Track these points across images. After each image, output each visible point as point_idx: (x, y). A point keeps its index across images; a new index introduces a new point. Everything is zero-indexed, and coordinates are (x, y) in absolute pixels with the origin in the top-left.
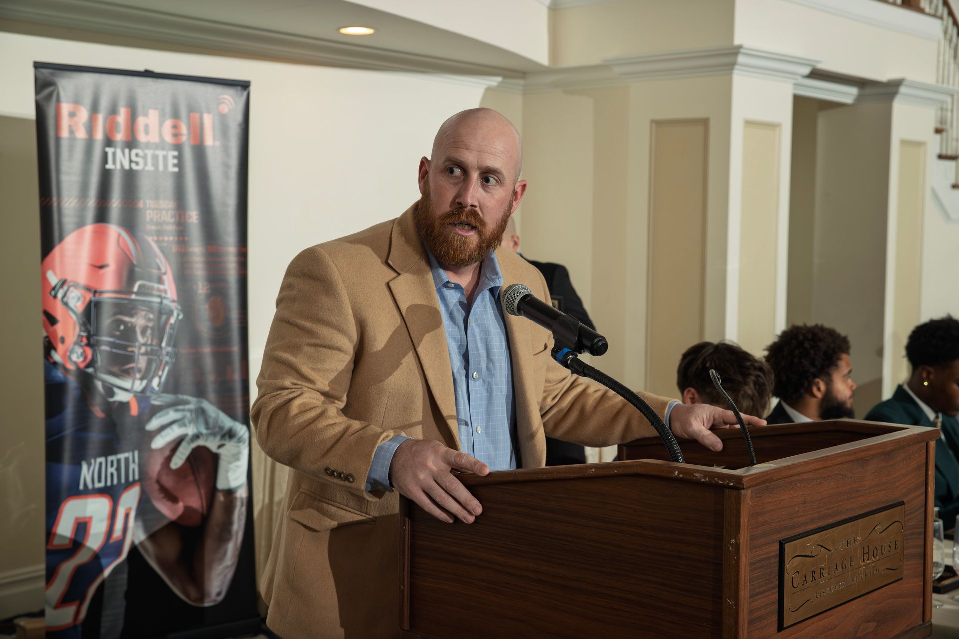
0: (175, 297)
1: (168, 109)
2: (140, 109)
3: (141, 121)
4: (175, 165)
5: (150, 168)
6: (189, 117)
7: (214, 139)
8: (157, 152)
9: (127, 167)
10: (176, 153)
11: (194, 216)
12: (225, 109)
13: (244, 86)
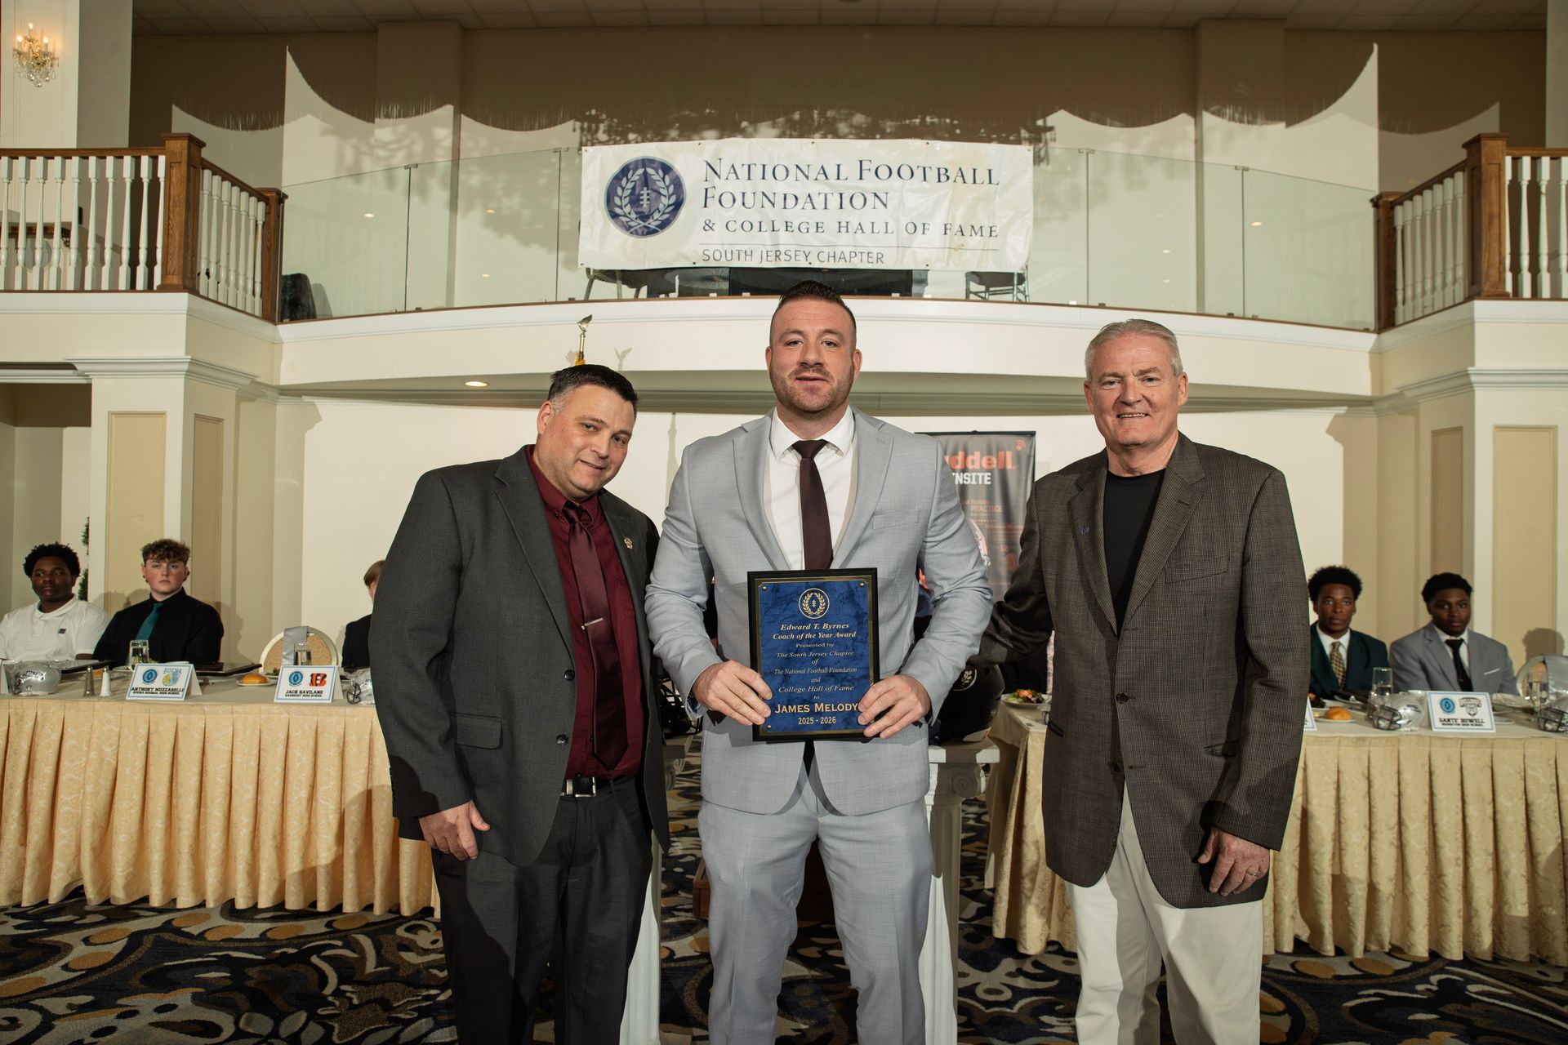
0: (986, 553)
1: (985, 451)
2: (969, 452)
3: (970, 458)
4: (988, 481)
5: (974, 482)
6: (998, 454)
7: (1013, 464)
8: (978, 474)
9: (961, 483)
10: (989, 474)
11: (999, 508)
12: (1019, 448)
13: (1031, 434)
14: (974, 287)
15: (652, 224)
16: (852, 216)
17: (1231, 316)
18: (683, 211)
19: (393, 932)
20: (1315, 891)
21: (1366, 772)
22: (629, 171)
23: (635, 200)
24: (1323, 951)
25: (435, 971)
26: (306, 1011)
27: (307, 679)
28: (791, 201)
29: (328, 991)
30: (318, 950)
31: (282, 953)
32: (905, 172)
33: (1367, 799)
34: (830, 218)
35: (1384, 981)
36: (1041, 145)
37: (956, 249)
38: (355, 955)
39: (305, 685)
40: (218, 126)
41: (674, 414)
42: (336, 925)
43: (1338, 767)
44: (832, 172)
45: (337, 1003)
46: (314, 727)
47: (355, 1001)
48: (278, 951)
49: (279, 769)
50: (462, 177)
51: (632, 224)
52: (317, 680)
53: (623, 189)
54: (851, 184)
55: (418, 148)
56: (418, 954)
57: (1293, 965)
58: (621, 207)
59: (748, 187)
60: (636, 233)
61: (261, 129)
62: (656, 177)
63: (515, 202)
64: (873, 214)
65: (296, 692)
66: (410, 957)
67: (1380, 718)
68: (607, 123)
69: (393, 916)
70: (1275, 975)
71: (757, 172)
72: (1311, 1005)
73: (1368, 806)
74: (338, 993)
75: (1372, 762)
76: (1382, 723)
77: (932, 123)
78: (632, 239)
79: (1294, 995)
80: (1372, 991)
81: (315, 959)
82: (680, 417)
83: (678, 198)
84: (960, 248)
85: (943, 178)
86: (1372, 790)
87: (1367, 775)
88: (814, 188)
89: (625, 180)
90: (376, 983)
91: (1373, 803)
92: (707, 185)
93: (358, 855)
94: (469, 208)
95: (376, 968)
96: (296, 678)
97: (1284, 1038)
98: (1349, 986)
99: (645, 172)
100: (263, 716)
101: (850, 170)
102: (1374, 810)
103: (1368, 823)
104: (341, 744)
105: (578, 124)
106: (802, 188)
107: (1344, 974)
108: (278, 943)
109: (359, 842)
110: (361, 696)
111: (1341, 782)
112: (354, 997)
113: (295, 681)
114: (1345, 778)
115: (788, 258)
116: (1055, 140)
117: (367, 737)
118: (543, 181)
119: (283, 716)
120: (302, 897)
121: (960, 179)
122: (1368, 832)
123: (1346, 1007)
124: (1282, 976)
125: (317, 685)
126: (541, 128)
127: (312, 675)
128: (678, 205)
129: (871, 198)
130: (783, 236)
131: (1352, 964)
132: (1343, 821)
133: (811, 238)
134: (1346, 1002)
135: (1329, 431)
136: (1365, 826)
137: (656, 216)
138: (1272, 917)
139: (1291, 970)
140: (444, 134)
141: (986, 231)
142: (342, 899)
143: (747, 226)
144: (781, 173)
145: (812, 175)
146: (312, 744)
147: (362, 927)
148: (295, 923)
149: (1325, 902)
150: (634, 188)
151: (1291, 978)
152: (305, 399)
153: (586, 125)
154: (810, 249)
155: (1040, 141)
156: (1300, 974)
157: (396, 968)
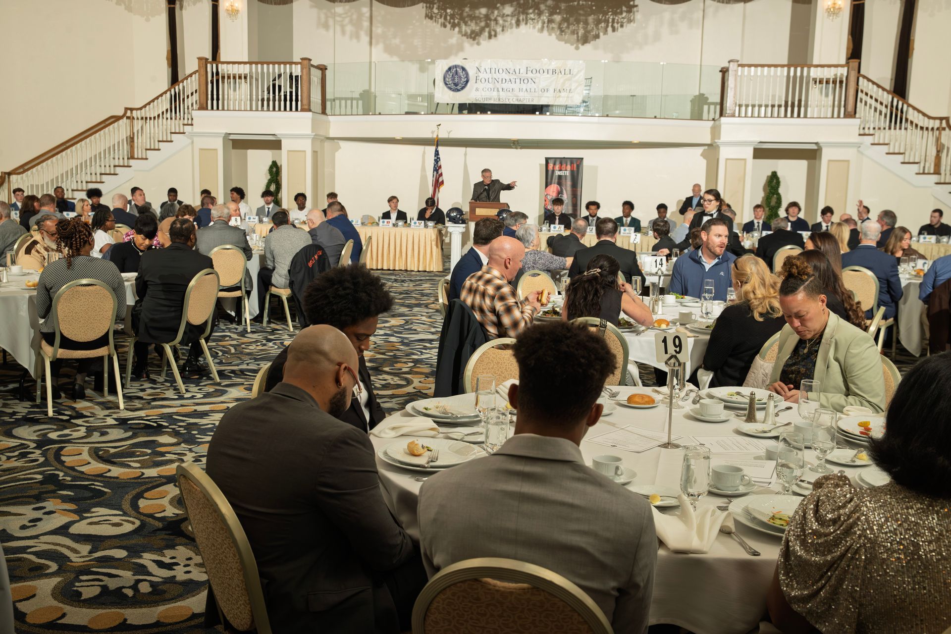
16: (524, 86)
17: (655, 117)
18: (469, 84)
22: (451, 69)
23: (453, 79)
28: (504, 81)
32: (541, 71)
34: (516, 86)
36: (632, 14)
37: (557, 97)
40: (263, 2)
41: (465, 147)
44: (517, 71)
50: (374, 29)
51: (452, 88)
53: (449, 75)
54: (523, 75)
55: (355, 17)
58: (448, 82)
59: (490, 76)
60: (453, 91)
61: (283, 4)
62: (460, 72)
63: (397, 41)
64: (531, 85)
68: (437, 4)
71: (493, 71)
77: (583, 4)
78: (452, 93)
82: (468, 149)
83: (467, 79)
84: (559, 97)
85: (554, 73)
88: (512, 77)
89: (450, 72)
92: (476, 75)
94: (377, 43)
99: (456, 70)
101: (523, 71)
105: (425, 5)
106: (507, 77)
115: (503, 100)
116: (638, 11)
118: (409, 31)
121: (560, 73)
126: (408, 6)
128: (467, 82)
129: (530, 79)
130: (501, 93)
133: (509, 94)
135: (702, 155)
137: (460, 85)
140: (366, 10)
141: (568, 91)
144: (501, 71)
145: (511, 72)
150: (452, 75)
153: (428, 5)
154: (510, 98)
155: (631, 12)
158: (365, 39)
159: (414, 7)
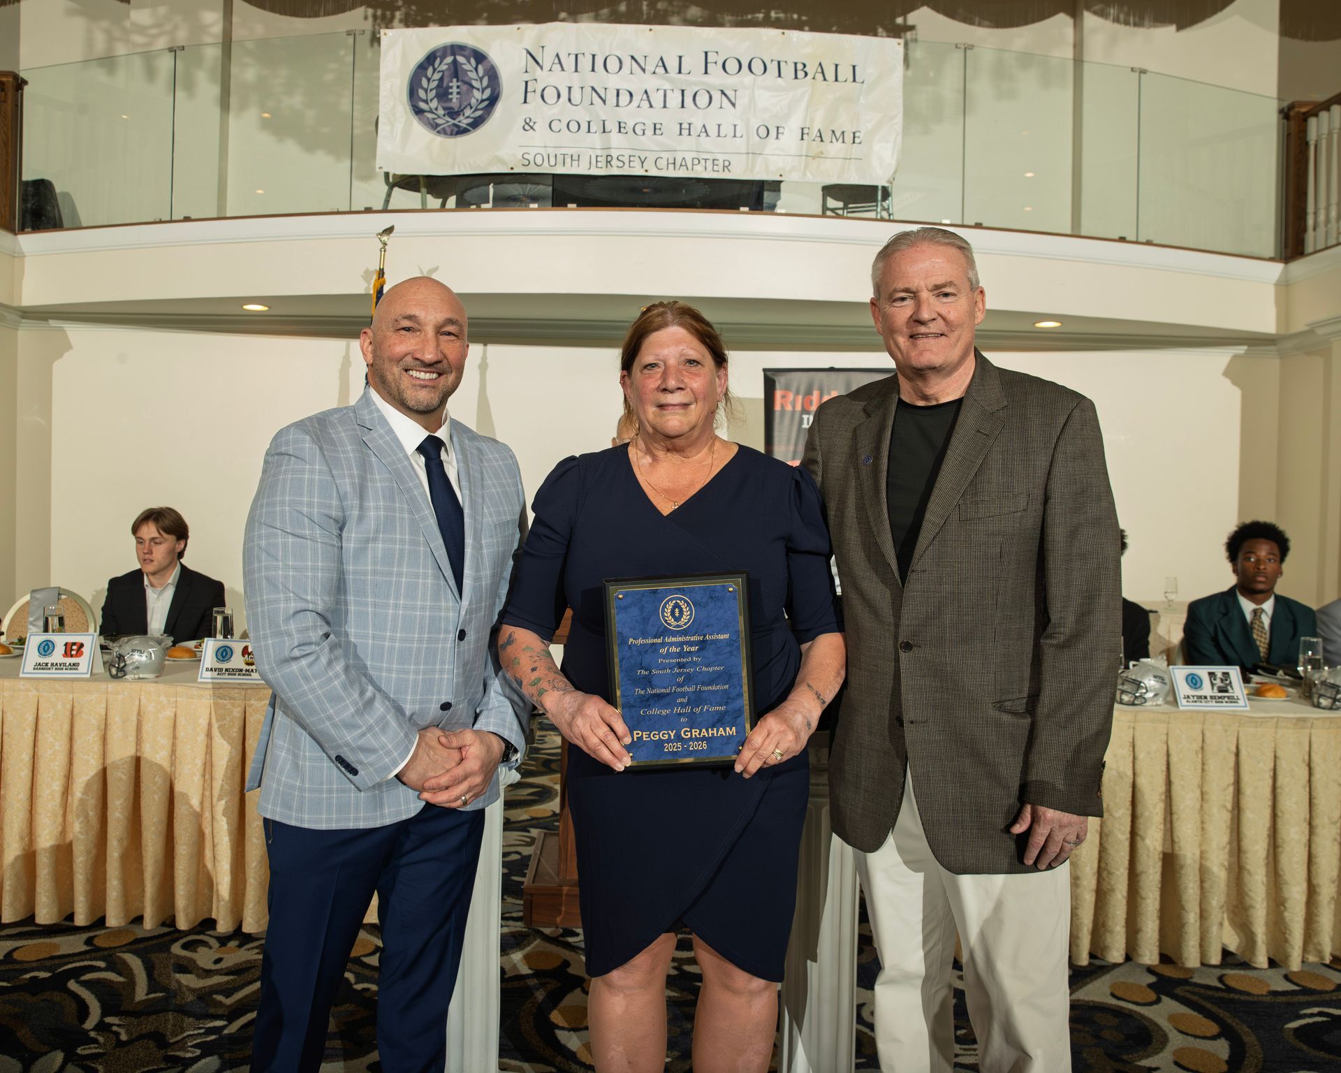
2: (825, 391)
14: (832, 203)
15: (463, 121)
16: (696, 118)
17: (1123, 239)
18: (500, 107)
19: (168, 950)
20: (1247, 895)
21: (1307, 757)
22: (435, 58)
23: (443, 94)
24: (1255, 963)
25: (220, 998)
26: (63, 1051)
27: (60, 649)
28: (624, 98)
29: (89, 1024)
30: (76, 974)
31: (31, 978)
32: (757, 67)
33: (1308, 789)
34: (670, 118)
35: (1327, 997)
37: (814, 158)
38: (121, 979)
39: (58, 656)
41: (485, 345)
42: (97, 942)
43: (1275, 752)
44: (672, 64)
45: (101, 1039)
46: (69, 706)
47: (124, 1037)
48: (27, 976)
49: (26, 757)
50: (234, 70)
51: (439, 121)
52: (72, 650)
53: (429, 80)
54: (694, 79)
55: (183, 30)
56: (199, 976)
57: (1221, 979)
58: (426, 102)
59: (575, 80)
60: (443, 132)
62: (467, 67)
63: (297, 101)
64: (720, 115)
65: (47, 664)
66: (189, 980)
67: (1321, 696)
68: (403, 10)
69: (166, 930)
70: (1202, 991)
71: (585, 63)
72: (1249, 1027)
73: (1308, 796)
74: (101, 1027)
75: (1314, 746)
76: (1324, 702)
77: (778, 19)
78: (439, 140)
79: (1228, 1014)
80: (1315, 1010)
81: (72, 985)
82: (492, 349)
83: (493, 92)
84: (819, 156)
85: (801, 74)
86: (1313, 779)
87: (1307, 761)
88: (651, 83)
89: (430, 70)
90: (149, 1014)
91: (1313, 794)
92: (527, 77)
93: (124, 858)
94: (243, 107)
95: (147, 994)
96: (46, 648)
97: (1225, 1068)
98: (1288, 1004)
99: (455, 61)
100: (6, 694)
101: (693, 62)
102: (1315, 801)
103: (1308, 816)
104: (103, 727)
105: (370, 11)
106: (637, 82)
107: (1280, 989)
108: (26, 966)
109: (125, 843)
110: (125, 669)
111: (1279, 769)
112: (122, 1031)
113: (45, 652)
114: (1283, 765)
115: (621, 164)
116: (916, 40)
117: (134, 718)
118: (329, 77)
119: (30, 693)
120: (55, 910)
121: (819, 76)
122: (1308, 827)
123: (1289, 1029)
124: (1210, 993)
125: (72, 656)
126: (327, 14)
127: (66, 645)
128: (493, 100)
129: (717, 96)
130: (615, 139)
131: (1286, 977)
132: (1279, 814)
133: (648, 141)
134: (1286, 1023)
136: (1305, 819)
137: (468, 112)
138: (1198, 923)
139: (1220, 985)
140: (212, 19)
141: (849, 137)
142: (105, 910)
143: (574, 126)
144: (613, 64)
145: (650, 68)
146: (66, 727)
147: (130, 944)
148: (48, 940)
149: (1258, 906)
150: (441, 79)
151: (1221, 994)
152: (53, 323)
153: (379, 12)
154: (647, 154)
156: (1229, 989)
157: (171, 994)
158: (208, 90)
159: (340, 16)
